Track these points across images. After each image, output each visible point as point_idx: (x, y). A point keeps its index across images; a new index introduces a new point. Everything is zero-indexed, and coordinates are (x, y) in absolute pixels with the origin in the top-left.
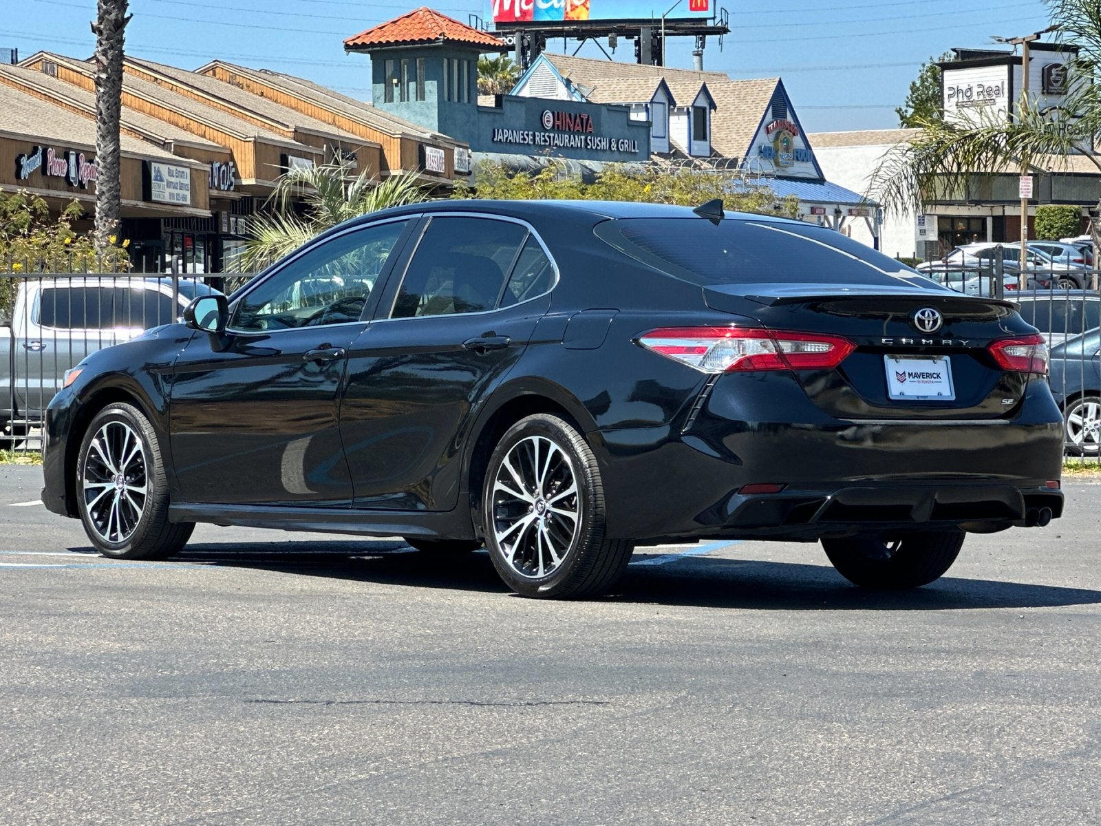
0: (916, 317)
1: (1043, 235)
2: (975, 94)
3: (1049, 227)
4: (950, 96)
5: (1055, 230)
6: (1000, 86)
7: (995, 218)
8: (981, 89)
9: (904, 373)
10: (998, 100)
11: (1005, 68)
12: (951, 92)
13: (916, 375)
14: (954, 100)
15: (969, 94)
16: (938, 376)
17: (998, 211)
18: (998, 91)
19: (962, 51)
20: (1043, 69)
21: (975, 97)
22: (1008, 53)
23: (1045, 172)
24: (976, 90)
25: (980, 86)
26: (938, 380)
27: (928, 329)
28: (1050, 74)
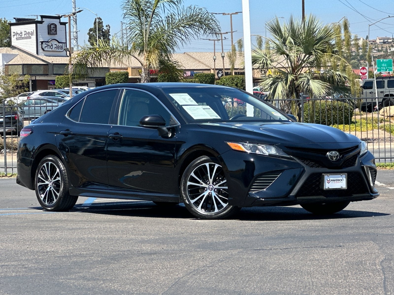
1: (59, 87)
2: (23, 34)
3: (60, 84)
4: (14, 35)
5: (63, 85)
6: (33, 32)
7: (33, 81)
8: (25, 33)
10: (32, 37)
11: (34, 25)
12: (14, 34)
14: (15, 37)
15: (21, 35)
17: (34, 78)
18: (32, 34)
19: (17, 19)
20: (48, 25)
21: (23, 36)
22: (34, 20)
23: (51, 63)
24: (23, 33)
25: (25, 32)
28: (51, 27)
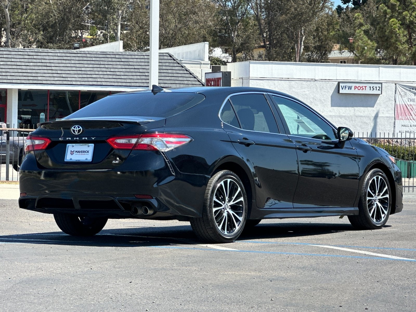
0: (72, 129)
9: (74, 151)
13: (79, 152)
16: (88, 152)
26: (88, 153)
27: (77, 133)
